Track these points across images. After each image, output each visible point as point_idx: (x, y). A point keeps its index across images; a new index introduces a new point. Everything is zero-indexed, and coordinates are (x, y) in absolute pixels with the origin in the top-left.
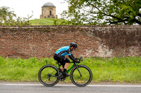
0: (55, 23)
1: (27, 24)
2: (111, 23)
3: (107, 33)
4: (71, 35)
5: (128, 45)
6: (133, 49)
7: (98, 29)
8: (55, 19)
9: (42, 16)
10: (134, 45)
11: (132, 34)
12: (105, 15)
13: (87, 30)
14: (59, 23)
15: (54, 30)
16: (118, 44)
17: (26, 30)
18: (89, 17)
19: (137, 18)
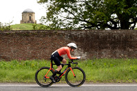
0: (34, 27)
1: (8, 29)
2: (86, 28)
3: (82, 37)
4: (49, 39)
5: (101, 48)
6: (105, 52)
7: (73, 33)
8: (34, 24)
9: (22, 21)
10: (106, 48)
11: (105, 38)
12: (80, 20)
13: (64, 35)
14: (38, 28)
15: (33, 35)
16: (92, 47)
17: (7, 34)
18: (66, 22)
19: (109, 23)
